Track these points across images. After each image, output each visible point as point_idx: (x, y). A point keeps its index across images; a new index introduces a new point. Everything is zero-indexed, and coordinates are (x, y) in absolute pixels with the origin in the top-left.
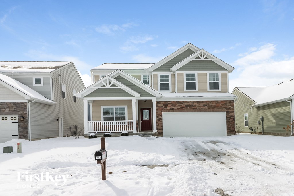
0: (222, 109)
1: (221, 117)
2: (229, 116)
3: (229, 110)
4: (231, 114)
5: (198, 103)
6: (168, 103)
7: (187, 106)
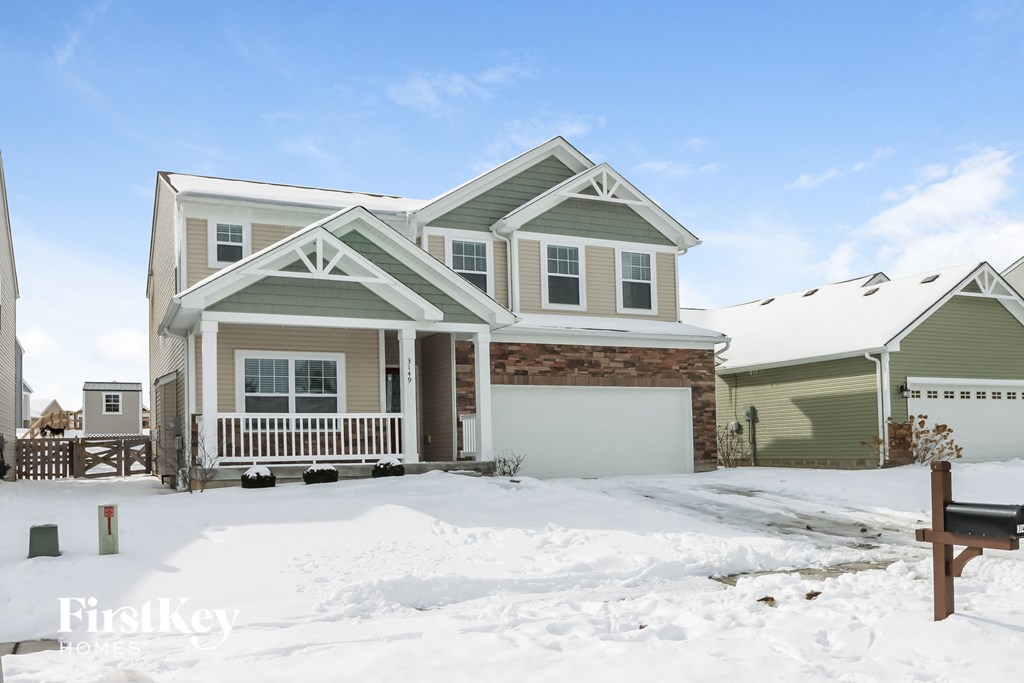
0: (681, 378)
1: (672, 405)
2: (700, 404)
3: (701, 383)
4: (705, 397)
5: (608, 354)
6: (510, 348)
7: (573, 364)
